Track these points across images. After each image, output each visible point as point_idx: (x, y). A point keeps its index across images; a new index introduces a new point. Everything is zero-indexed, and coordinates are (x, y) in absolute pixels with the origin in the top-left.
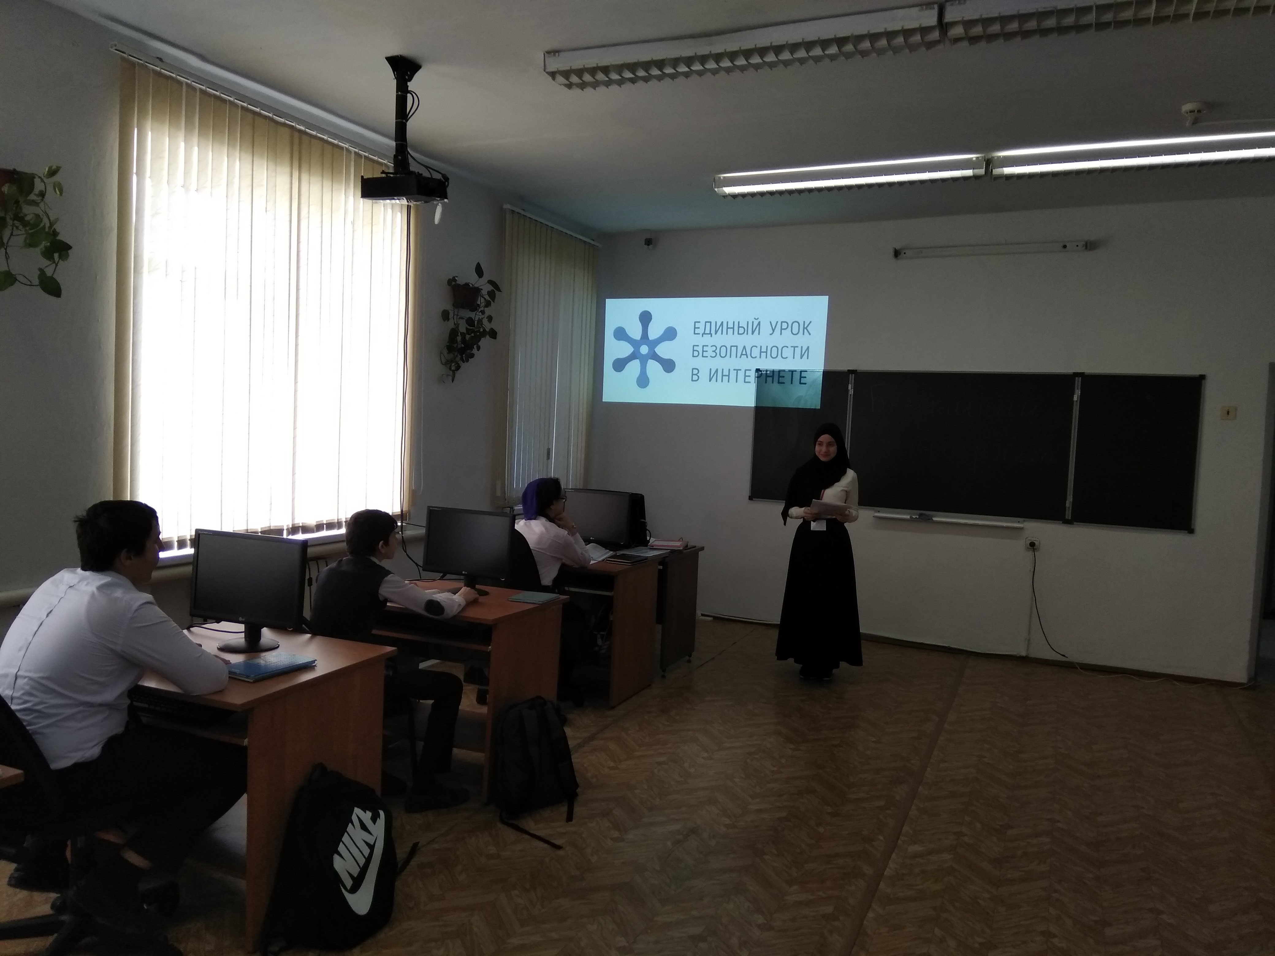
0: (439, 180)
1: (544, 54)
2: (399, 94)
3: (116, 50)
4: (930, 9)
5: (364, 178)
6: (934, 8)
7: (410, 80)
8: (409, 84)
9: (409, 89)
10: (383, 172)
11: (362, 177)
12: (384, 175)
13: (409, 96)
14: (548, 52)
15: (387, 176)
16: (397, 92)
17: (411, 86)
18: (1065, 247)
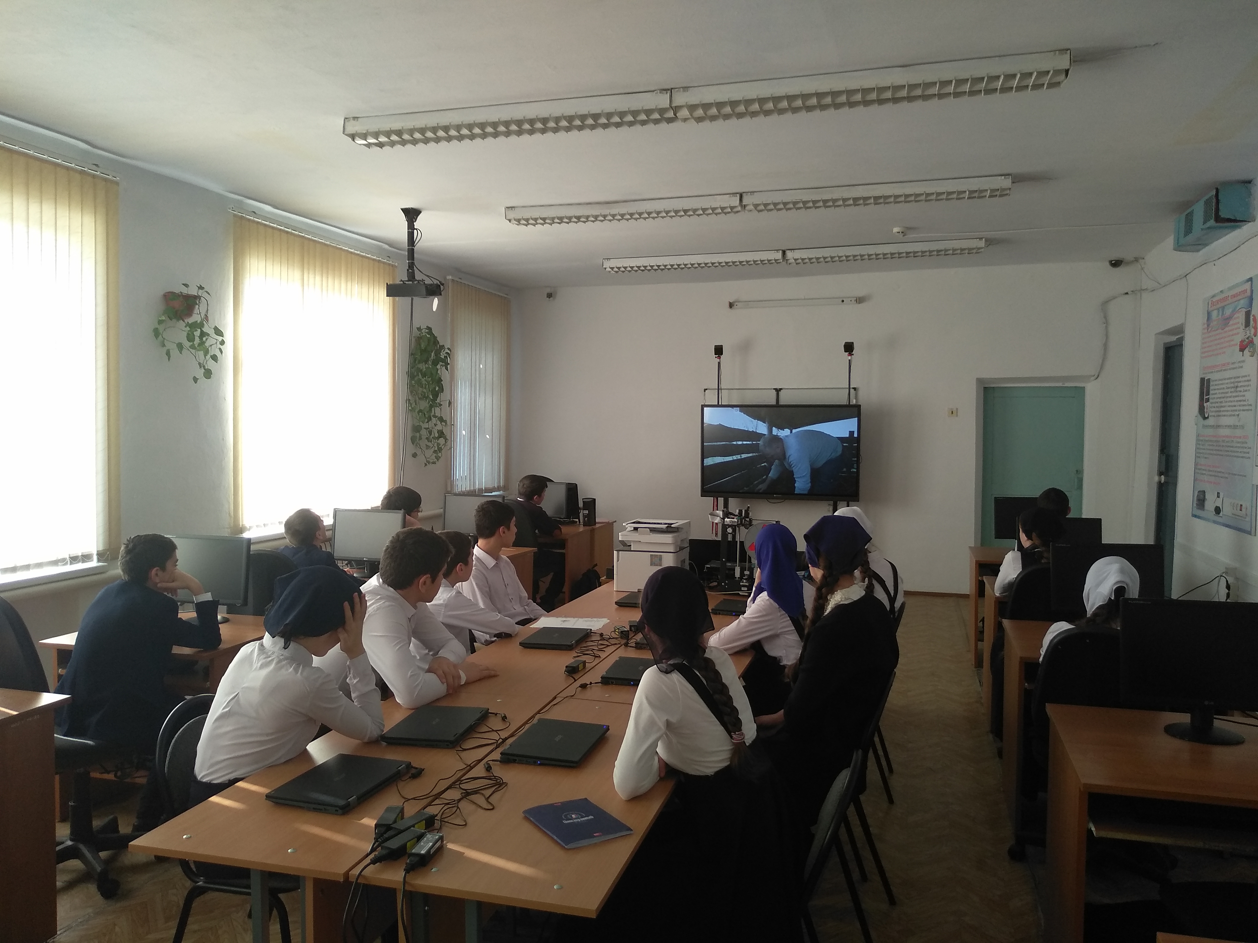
0: (437, 284)
1: (505, 208)
2: (410, 231)
3: (232, 210)
4: (735, 196)
5: (389, 284)
6: (737, 196)
7: (415, 222)
8: (415, 223)
9: (415, 227)
10: (401, 281)
11: (387, 284)
12: (402, 282)
13: (415, 231)
14: (507, 207)
15: (404, 283)
16: (408, 229)
17: (416, 225)
18: (843, 301)
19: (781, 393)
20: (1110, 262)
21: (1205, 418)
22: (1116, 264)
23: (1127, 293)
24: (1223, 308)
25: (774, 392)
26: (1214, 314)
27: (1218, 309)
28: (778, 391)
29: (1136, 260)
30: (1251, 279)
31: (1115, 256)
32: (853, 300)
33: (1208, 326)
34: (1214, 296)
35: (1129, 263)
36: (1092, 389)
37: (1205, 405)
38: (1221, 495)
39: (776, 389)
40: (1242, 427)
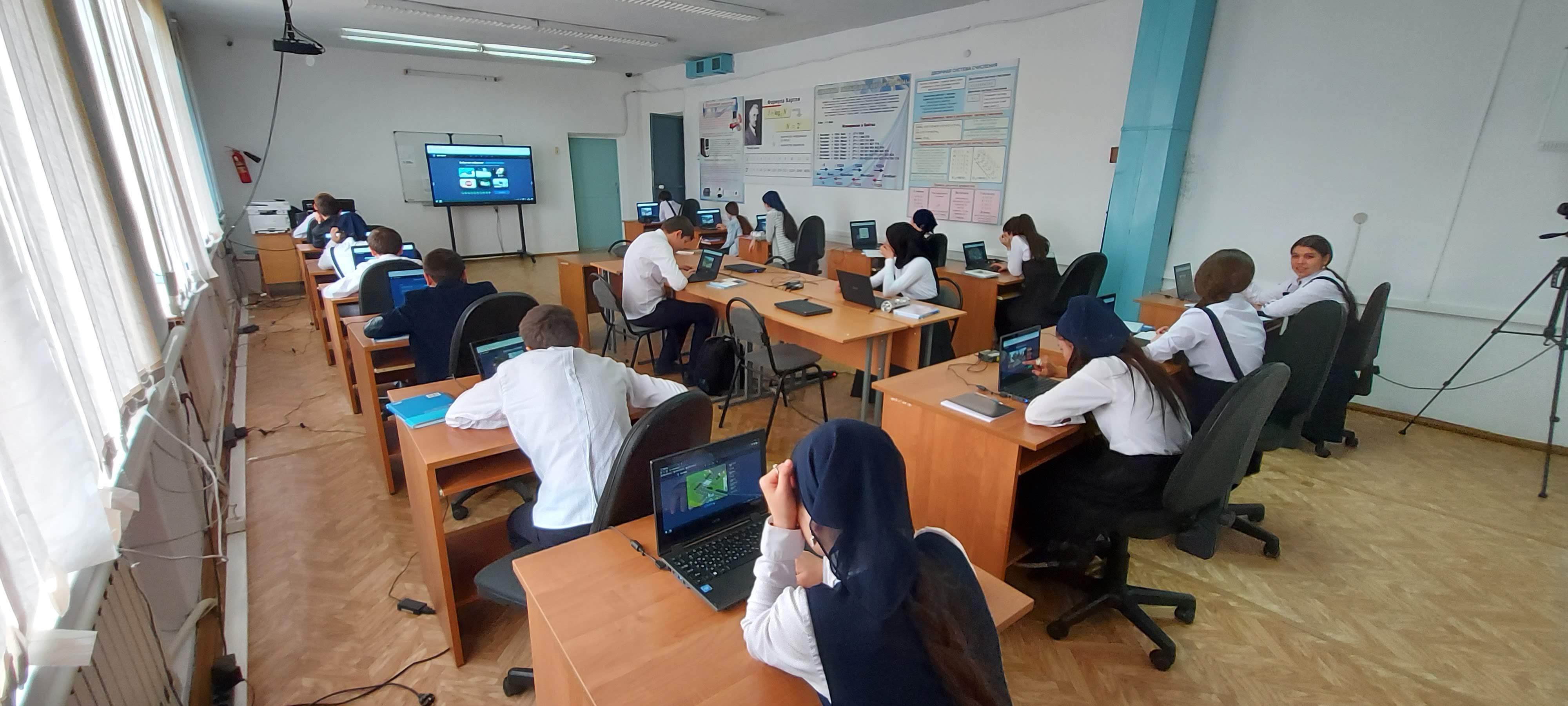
0: (315, 46)
12: (286, 40)
15: (288, 41)
18: (486, 79)
19: (452, 137)
20: (626, 74)
21: (706, 156)
22: (629, 75)
23: (634, 92)
24: (716, 108)
25: (448, 137)
26: (709, 111)
27: (712, 108)
28: (450, 135)
29: (639, 75)
30: (736, 98)
31: (628, 72)
32: (493, 79)
33: (704, 116)
34: (707, 102)
35: (635, 75)
36: (620, 142)
37: (706, 151)
38: (722, 189)
39: (448, 134)
40: (734, 160)
